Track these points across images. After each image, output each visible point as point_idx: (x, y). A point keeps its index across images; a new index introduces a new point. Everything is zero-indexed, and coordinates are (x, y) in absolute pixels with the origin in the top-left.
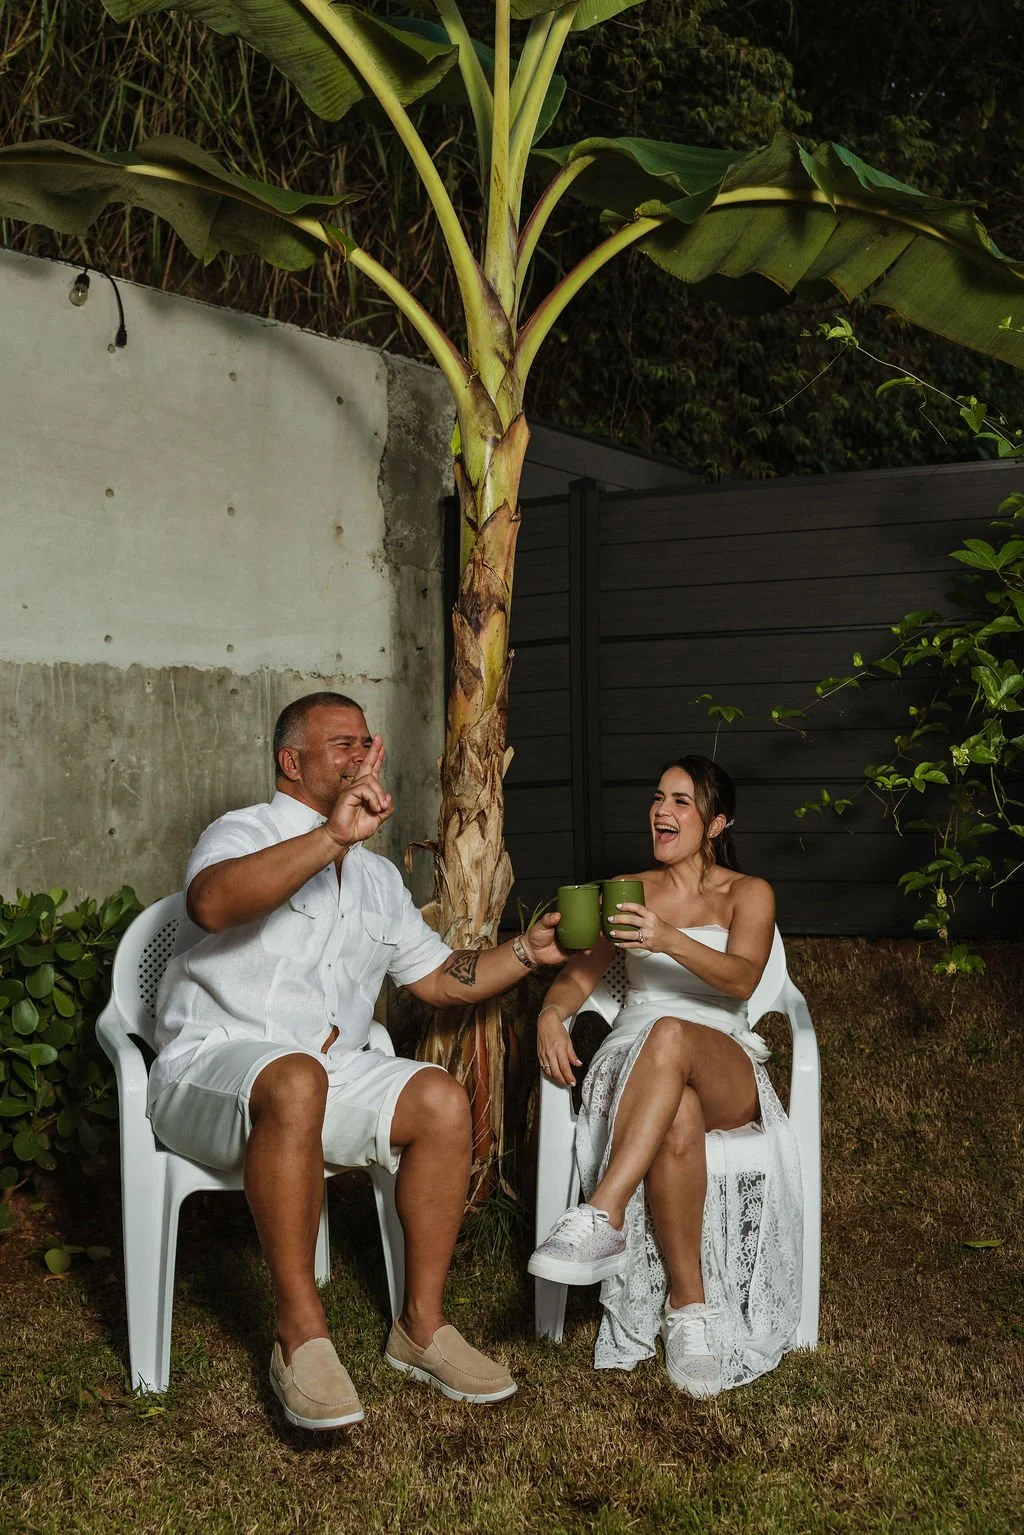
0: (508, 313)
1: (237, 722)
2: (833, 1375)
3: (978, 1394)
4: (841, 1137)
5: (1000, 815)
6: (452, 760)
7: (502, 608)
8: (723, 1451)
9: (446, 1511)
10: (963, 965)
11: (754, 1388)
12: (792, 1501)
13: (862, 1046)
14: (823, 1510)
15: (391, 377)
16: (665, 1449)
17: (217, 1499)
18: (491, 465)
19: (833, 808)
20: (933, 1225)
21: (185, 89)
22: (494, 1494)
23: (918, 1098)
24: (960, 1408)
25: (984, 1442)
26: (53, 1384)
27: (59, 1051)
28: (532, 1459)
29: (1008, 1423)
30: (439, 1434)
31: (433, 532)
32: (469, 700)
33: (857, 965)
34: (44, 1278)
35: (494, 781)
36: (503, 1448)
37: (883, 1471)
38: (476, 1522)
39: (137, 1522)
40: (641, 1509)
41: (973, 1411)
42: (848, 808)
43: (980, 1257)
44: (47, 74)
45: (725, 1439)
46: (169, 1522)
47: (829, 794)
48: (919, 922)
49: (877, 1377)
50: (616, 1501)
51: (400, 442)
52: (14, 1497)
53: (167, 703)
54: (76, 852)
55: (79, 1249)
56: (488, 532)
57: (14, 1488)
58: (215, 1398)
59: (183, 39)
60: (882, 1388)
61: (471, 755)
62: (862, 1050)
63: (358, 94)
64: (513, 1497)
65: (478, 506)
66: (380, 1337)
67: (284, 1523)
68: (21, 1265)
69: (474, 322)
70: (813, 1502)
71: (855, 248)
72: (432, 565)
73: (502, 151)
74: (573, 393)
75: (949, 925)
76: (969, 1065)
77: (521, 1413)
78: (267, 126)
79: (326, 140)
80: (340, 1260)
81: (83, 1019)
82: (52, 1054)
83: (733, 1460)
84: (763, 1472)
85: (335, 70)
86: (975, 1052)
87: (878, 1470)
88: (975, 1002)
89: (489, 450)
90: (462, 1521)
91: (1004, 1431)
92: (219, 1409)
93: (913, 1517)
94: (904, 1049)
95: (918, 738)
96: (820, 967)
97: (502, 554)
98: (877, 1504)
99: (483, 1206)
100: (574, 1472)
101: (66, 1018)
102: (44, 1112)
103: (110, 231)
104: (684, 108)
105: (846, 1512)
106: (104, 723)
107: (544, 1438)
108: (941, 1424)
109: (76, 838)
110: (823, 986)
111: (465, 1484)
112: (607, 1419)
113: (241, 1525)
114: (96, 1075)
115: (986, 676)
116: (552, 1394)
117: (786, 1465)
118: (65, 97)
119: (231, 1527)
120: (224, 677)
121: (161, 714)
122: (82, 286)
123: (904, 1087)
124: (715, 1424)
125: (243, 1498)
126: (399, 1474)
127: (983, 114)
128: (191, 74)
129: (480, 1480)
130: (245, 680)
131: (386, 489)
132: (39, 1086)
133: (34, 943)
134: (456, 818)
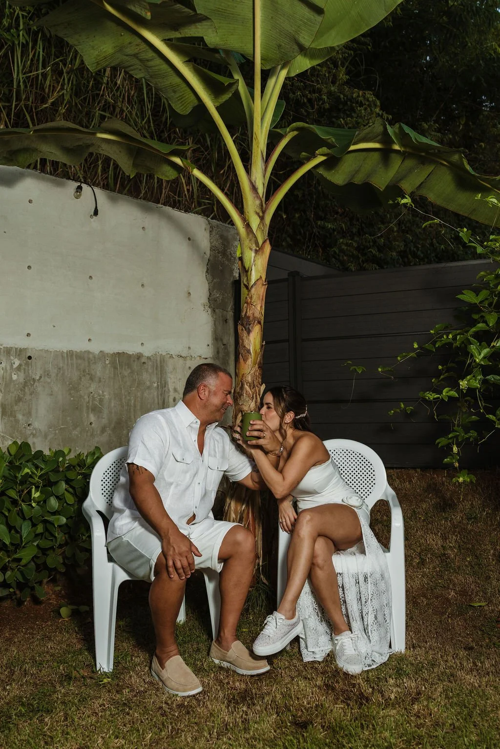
0: (261, 196)
1: (145, 376)
2: (413, 664)
3: (479, 673)
4: (412, 557)
5: (482, 411)
6: (238, 389)
7: (259, 323)
8: (364, 699)
9: (237, 727)
10: (466, 479)
11: (377, 670)
12: (397, 723)
13: (420, 516)
14: (411, 728)
15: (211, 229)
16: (338, 699)
17: (133, 722)
18: (254, 260)
19: (406, 411)
20: (454, 596)
21: (125, 114)
22: (259, 720)
23: (446, 539)
24: (472, 680)
25: (484, 696)
26: (61, 668)
27: (67, 519)
28: (277, 703)
29: (495, 687)
30: (234, 691)
31: (229, 295)
32: (245, 363)
33: (417, 481)
34: (59, 620)
35: (256, 398)
36: (263, 698)
37: (438, 709)
38: (252, 733)
39: (97, 732)
40: (327, 727)
41: (478, 682)
42: (412, 411)
43: (477, 610)
44: (67, 109)
45: (365, 694)
46: (111, 732)
47: (403, 404)
48: (446, 460)
49: (433, 665)
50: (315, 723)
51: (215, 257)
52: (41, 720)
53: (115, 368)
54: (75, 432)
55: (75, 607)
56: (253, 290)
57: (42, 716)
58: (134, 674)
59: (124, 94)
60: (436, 670)
61: (246, 387)
62: (420, 518)
63: (196, 102)
64: (268, 721)
65: (249, 279)
66: (207, 647)
67: (163, 733)
68: (50, 615)
69: (246, 199)
70: (406, 724)
71: (410, 171)
72: (229, 310)
73: (258, 126)
74: (288, 239)
75: (459, 461)
76: (468, 524)
77: (271, 682)
78: (159, 129)
79: (184, 135)
80: (190, 612)
81: (78, 505)
82: (64, 520)
83: (369, 704)
84: (383, 709)
85: (186, 92)
86: (471, 519)
87: (436, 709)
88: (470, 497)
89: (253, 254)
90: (245, 733)
91: (493, 690)
92: (135, 680)
93: (453, 732)
94: (439, 517)
95: (443, 380)
96: (401, 482)
97: (259, 299)
98: (436, 725)
99: (253, 587)
100: (296, 710)
101: (69, 504)
102: (61, 546)
103: (93, 173)
104: (334, 120)
105: (422, 729)
106: (88, 377)
107: (282, 693)
108: (464, 687)
109: (75, 426)
110: (402, 490)
111: (247, 715)
112: (310, 684)
113: (144, 734)
114: (83, 530)
115: (474, 349)
116: (286, 673)
117: (393, 706)
118: (75, 117)
119: (139, 735)
120: (140, 357)
121: (112, 373)
122: (79, 190)
123: (439, 534)
124: (360, 687)
125: (145, 721)
126: (216, 710)
127: (460, 123)
128: (127, 108)
129: (253, 713)
130: (149, 358)
131: (209, 277)
132: (58, 534)
133: (56, 471)
134: (240, 415)
